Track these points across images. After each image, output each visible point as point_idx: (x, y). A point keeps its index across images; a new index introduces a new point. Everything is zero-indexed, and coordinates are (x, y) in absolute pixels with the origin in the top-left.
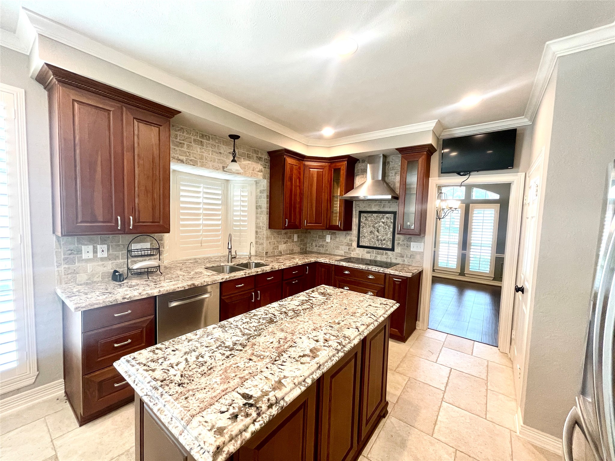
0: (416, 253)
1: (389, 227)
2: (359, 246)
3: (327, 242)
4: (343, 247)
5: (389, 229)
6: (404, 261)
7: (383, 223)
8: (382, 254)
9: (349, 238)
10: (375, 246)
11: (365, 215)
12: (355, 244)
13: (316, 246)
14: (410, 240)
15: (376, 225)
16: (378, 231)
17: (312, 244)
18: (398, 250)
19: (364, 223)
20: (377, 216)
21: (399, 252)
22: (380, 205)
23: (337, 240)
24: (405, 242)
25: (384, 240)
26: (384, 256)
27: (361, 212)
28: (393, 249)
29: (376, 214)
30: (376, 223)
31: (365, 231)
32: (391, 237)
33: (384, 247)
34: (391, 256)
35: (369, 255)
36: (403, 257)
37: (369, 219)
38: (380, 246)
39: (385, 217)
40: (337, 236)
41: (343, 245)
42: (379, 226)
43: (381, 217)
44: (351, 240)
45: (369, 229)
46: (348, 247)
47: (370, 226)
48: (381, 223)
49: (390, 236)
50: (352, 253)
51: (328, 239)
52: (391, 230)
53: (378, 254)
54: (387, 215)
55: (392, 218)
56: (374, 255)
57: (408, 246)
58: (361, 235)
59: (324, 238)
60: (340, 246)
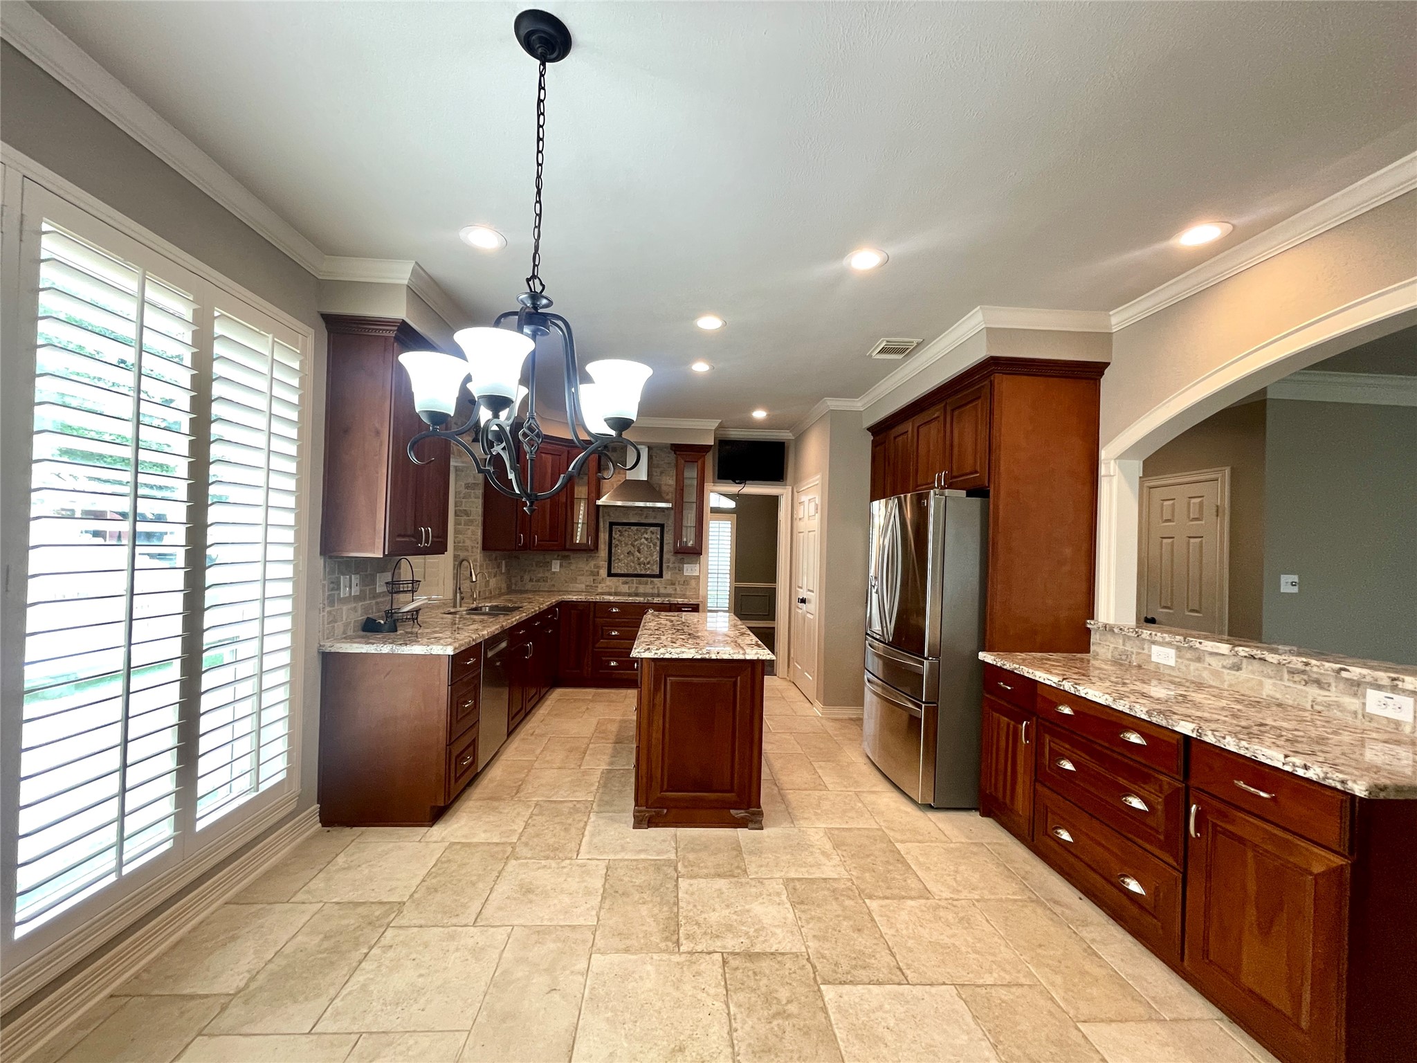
0: (691, 577)
1: (655, 545)
2: (610, 574)
3: (554, 573)
4: (583, 578)
5: (655, 548)
6: (676, 590)
7: (647, 539)
8: (646, 583)
9: (592, 563)
10: (636, 572)
11: (620, 528)
12: (603, 572)
13: (531, 580)
14: (682, 562)
15: (636, 543)
16: (639, 551)
17: (522, 577)
18: (667, 575)
19: (619, 540)
20: (637, 530)
21: (669, 578)
22: (641, 515)
23: (573, 567)
24: (677, 565)
25: (648, 563)
26: (649, 586)
27: (611, 524)
28: (660, 576)
29: (636, 528)
30: (636, 540)
31: (619, 551)
32: (658, 559)
33: (648, 573)
34: (659, 585)
35: (627, 586)
36: (674, 584)
37: (626, 534)
38: (643, 572)
39: (649, 531)
40: (572, 561)
41: (583, 575)
42: (641, 544)
43: (643, 531)
44: (598, 567)
45: (626, 550)
46: (592, 578)
47: (626, 544)
48: (643, 540)
49: (656, 557)
50: (600, 586)
51: (556, 566)
52: (658, 548)
53: (640, 583)
54: (652, 529)
55: (659, 533)
56: (635, 585)
57: (681, 570)
58: (613, 558)
59: (548, 565)
60: (579, 578)
